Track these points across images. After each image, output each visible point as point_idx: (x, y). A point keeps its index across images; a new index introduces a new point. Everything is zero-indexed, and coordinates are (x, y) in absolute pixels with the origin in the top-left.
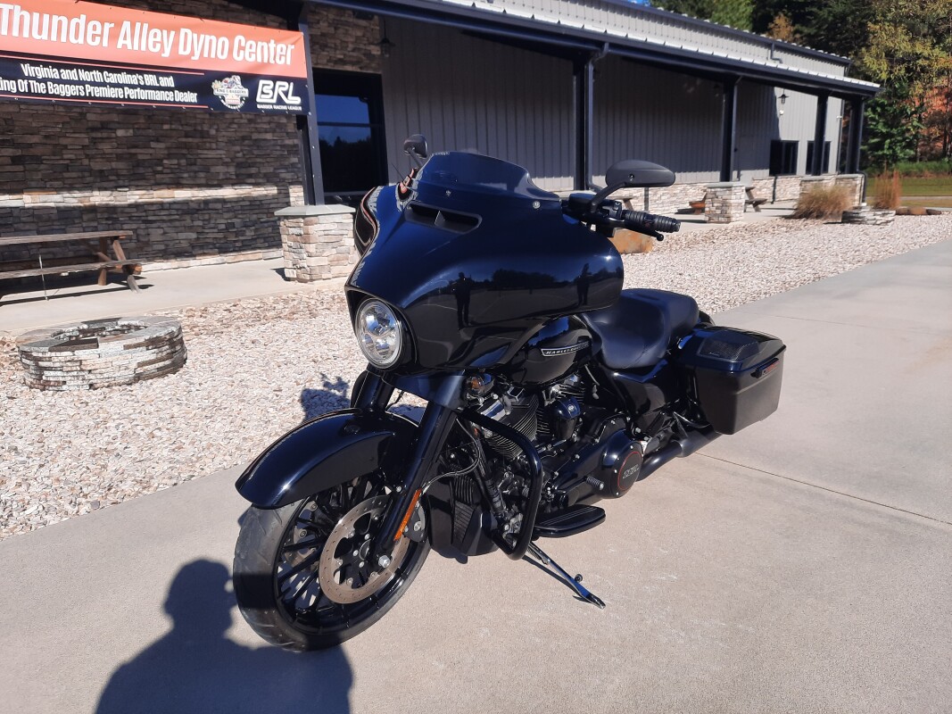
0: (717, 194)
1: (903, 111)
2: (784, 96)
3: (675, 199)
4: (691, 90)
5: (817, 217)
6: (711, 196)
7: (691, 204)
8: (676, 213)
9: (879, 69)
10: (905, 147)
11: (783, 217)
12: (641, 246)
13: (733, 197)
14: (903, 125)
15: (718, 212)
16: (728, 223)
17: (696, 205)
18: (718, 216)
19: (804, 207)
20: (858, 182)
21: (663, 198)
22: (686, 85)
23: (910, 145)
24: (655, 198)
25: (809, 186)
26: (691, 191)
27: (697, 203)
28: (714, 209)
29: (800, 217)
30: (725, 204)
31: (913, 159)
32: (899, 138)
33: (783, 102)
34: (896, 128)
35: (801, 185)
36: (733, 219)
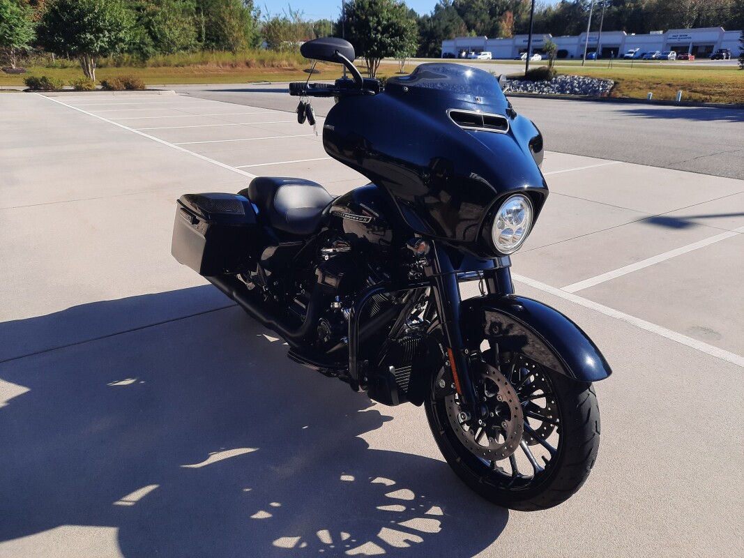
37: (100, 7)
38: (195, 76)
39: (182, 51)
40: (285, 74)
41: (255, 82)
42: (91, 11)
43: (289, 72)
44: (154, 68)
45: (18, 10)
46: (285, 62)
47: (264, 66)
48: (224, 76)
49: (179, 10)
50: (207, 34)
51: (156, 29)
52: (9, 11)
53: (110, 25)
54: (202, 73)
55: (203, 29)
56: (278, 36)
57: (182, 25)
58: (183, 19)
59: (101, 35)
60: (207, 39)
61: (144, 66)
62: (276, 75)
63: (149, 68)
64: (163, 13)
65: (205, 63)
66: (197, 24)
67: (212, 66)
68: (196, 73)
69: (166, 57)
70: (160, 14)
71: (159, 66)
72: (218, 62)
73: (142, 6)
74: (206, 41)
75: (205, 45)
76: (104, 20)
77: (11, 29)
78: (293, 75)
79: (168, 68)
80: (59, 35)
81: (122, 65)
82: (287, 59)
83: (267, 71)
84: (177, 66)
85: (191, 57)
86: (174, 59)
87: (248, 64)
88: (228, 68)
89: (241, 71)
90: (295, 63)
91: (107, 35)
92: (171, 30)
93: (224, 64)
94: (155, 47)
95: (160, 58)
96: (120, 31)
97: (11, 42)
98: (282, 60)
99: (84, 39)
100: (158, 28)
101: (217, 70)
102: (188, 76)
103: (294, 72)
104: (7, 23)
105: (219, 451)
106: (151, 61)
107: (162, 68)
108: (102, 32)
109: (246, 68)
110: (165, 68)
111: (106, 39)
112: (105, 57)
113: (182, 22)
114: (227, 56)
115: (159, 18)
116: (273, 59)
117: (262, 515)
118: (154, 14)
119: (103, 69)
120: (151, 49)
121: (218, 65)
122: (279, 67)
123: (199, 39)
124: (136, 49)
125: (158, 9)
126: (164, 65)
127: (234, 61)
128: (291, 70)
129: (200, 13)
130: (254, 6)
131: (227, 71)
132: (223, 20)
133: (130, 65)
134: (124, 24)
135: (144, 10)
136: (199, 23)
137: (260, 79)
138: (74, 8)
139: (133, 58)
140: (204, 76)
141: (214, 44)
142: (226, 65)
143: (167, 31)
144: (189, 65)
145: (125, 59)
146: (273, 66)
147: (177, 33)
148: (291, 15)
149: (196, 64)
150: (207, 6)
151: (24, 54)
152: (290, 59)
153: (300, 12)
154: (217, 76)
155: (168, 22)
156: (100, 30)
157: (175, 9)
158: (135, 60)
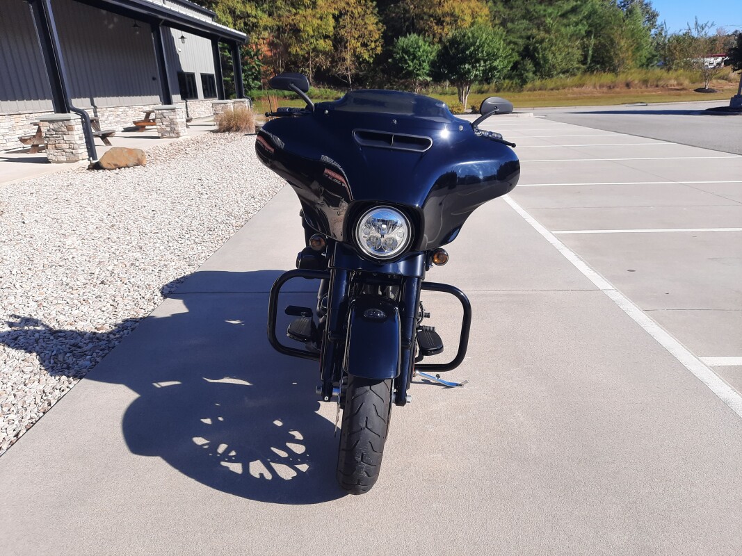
0: (165, 115)
1: (248, 53)
2: (182, 37)
3: (119, 119)
4: (111, 26)
5: (237, 131)
6: (160, 116)
7: (135, 123)
8: (123, 131)
9: (227, 21)
10: (253, 80)
11: (211, 131)
12: (138, 160)
13: (178, 117)
14: (250, 63)
15: (169, 129)
16: (178, 137)
17: (140, 124)
18: (169, 132)
19: (225, 123)
20: (247, 105)
21: (110, 118)
22: (106, 22)
23: (256, 78)
24: (104, 119)
25: (219, 107)
26: (130, 112)
27: (139, 122)
28: (164, 127)
29: (224, 131)
30: (172, 123)
31: (260, 88)
32: (250, 73)
33: (183, 42)
34: (246, 65)
35: (213, 107)
36: (181, 134)
37: (481, 40)
38: (568, 99)
39: (561, 75)
40: (669, 95)
41: (629, 103)
42: (473, 44)
43: (675, 92)
44: (529, 92)
45: (429, 48)
46: (673, 82)
47: (647, 86)
48: (598, 98)
49: (567, 35)
50: (593, 56)
51: (540, 56)
52: (421, 50)
53: (487, 55)
54: (575, 96)
55: (590, 52)
56: (673, 54)
57: (566, 50)
58: (569, 44)
59: (478, 65)
60: (592, 61)
61: (520, 91)
62: (659, 95)
63: (525, 92)
64: (550, 40)
65: (581, 85)
66: (584, 48)
67: (588, 89)
68: (569, 96)
69: (544, 81)
70: (547, 40)
71: (535, 90)
72: (595, 84)
73: (532, 35)
74: (590, 63)
75: (588, 68)
76: (482, 52)
77: (420, 65)
78: (680, 95)
79: (543, 92)
80: (445, 68)
81: (501, 90)
82: (676, 79)
83: (649, 92)
84: (552, 89)
85: (569, 81)
86: (550, 83)
87: (628, 85)
88: (605, 89)
89: (619, 93)
90: (686, 83)
91: (483, 64)
92: (554, 55)
93: (601, 86)
94: (535, 73)
95: (538, 83)
96: (495, 60)
97: (418, 75)
98: (670, 79)
99: (463, 69)
100: (543, 55)
101: (592, 93)
102: (560, 99)
103: (682, 92)
104: (419, 60)
105: (231, 377)
106: (529, 85)
107: (538, 92)
108: (479, 62)
109: (625, 89)
110: (540, 92)
111: (481, 68)
112: (489, 84)
113: (567, 47)
114: (607, 78)
115: (545, 45)
116: (659, 79)
117: (208, 421)
118: (542, 41)
119: (484, 94)
120: (530, 75)
121: (595, 87)
122: (665, 88)
123: (584, 62)
124: (517, 75)
125: (547, 35)
126: (540, 89)
127: (612, 82)
128: (678, 90)
129: (591, 37)
130: (657, 23)
131: (603, 92)
132: (612, 41)
133: (509, 90)
134: (500, 54)
135: (533, 39)
136: (588, 46)
137: (638, 100)
138: (461, 44)
139: (512, 83)
140: (575, 99)
141: (598, 66)
142: (603, 87)
143: (550, 57)
144: (564, 88)
145: (505, 85)
146: (657, 86)
147: (560, 58)
148: (696, 28)
149: (572, 87)
150: (599, 29)
151: (426, 84)
152: (681, 78)
153: (709, 25)
154: (590, 98)
155: (553, 48)
156: (478, 61)
157: (563, 35)
158: (514, 85)
